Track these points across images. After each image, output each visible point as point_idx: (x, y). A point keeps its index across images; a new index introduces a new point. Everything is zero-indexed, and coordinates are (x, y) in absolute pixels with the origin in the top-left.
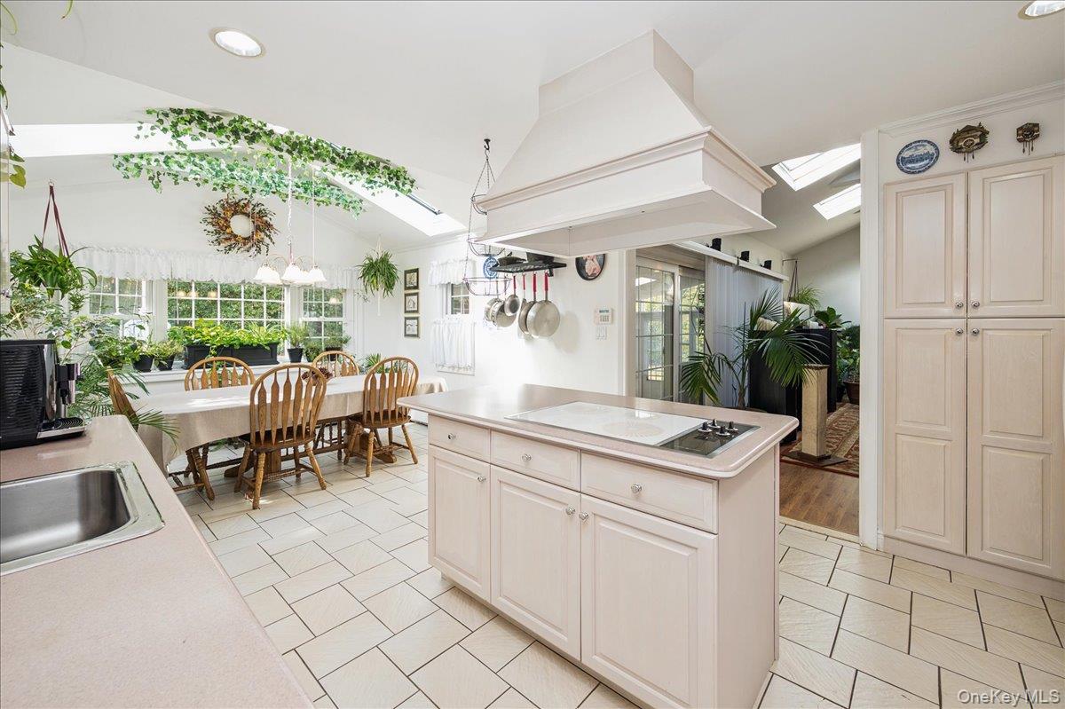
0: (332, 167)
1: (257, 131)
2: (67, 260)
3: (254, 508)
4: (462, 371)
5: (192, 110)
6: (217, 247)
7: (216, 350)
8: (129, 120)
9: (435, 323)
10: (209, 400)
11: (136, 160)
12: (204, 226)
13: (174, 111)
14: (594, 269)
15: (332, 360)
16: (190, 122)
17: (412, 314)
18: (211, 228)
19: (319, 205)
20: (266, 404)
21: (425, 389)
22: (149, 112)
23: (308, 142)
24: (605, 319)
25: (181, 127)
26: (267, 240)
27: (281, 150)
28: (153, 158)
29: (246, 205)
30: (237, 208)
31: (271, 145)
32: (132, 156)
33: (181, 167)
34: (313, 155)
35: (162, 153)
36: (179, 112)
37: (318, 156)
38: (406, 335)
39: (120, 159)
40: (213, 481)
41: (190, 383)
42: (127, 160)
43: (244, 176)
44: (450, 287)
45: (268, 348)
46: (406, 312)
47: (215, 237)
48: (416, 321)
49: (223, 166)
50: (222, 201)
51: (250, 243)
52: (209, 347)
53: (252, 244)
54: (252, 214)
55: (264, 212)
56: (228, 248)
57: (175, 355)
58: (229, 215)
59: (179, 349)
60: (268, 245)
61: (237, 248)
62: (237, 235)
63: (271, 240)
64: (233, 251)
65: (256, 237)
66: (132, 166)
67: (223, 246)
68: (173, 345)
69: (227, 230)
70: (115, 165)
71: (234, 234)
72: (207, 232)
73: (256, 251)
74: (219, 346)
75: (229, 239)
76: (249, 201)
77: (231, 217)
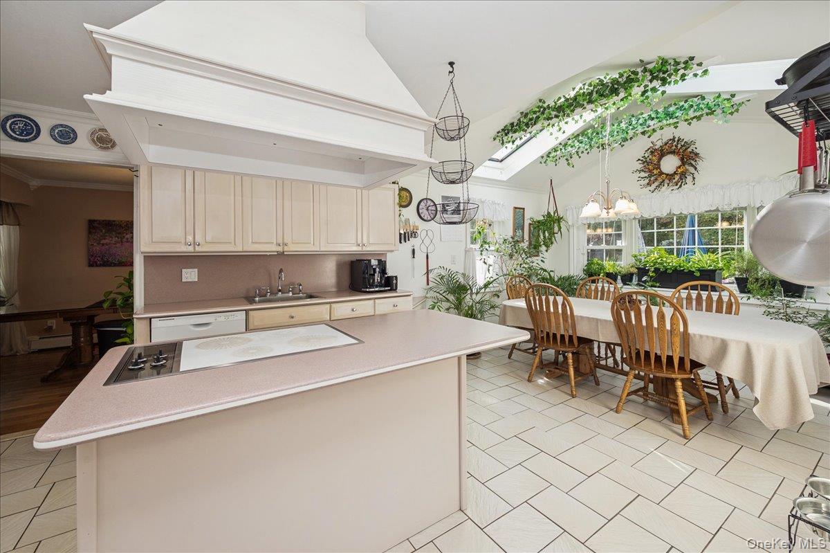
12: (637, 175)
18: (643, 175)
26: (691, 170)
30: (665, 150)
32: (550, 153)
35: (560, 144)
39: (545, 157)
42: (549, 157)
50: (649, 149)
51: (677, 178)
52: (649, 270)
53: (678, 178)
54: (676, 151)
55: (687, 145)
56: (658, 186)
57: (632, 275)
58: (655, 159)
59: (635, 270)
60: (693, 174)
61: (666, 185)
62: (663, 173)
63: (696, 169)
64: (664, 189)
65: (680, 171)
66: (551, 159)
67: (654, 186)
68: (632, 267)
69: (655, 172)
70: (543, 162)
71: (661, 173)
72: (640, 179)
73: (682, 182)
74: (656, 270)
75: (656, 179)
76: (673, 139)
77: (660, 159)
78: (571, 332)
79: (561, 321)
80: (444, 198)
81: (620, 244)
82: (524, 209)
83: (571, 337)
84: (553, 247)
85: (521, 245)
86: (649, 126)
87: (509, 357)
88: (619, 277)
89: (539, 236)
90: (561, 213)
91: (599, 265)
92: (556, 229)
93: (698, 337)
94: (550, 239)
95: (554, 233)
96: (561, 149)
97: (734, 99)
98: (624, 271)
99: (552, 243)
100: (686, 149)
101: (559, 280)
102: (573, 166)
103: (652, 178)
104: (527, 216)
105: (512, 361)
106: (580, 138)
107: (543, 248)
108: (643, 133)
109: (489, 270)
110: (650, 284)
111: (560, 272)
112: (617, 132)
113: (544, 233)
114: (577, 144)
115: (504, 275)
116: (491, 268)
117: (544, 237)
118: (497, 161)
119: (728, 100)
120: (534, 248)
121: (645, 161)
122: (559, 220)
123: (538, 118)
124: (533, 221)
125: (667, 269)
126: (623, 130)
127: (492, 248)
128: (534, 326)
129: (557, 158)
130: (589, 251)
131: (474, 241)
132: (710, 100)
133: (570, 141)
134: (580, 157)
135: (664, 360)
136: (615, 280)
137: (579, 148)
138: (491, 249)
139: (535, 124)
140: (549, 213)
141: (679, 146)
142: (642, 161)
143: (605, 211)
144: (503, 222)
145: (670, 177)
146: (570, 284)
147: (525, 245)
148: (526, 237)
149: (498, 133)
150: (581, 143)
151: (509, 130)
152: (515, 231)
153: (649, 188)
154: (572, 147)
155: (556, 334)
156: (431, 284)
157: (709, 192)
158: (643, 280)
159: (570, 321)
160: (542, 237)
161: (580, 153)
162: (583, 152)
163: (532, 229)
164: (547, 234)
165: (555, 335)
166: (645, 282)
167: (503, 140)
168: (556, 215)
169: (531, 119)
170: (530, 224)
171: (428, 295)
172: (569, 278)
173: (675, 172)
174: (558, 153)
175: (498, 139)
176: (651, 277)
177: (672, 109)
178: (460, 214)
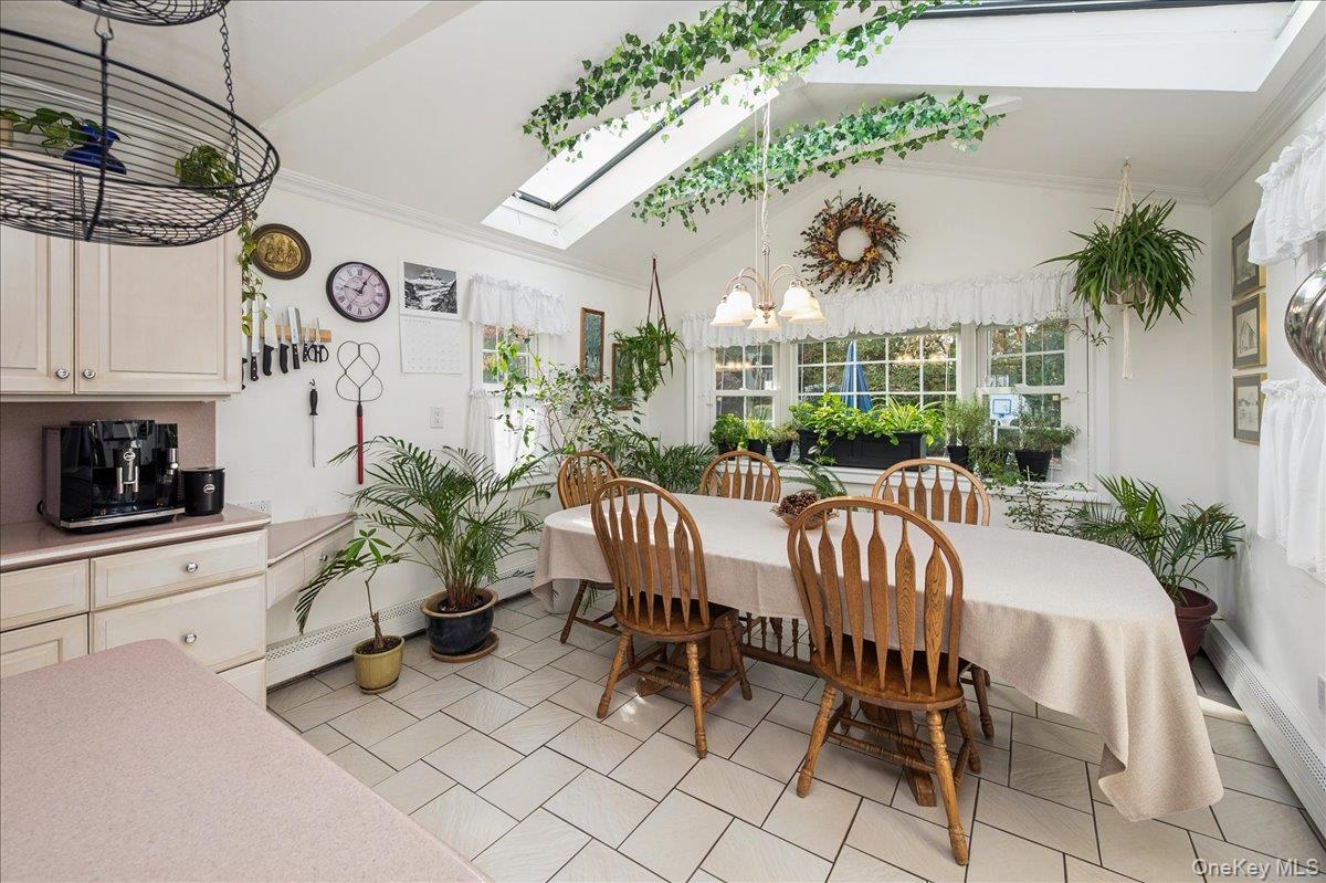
7: (826, 439)
11: (658, 200)
12: (802, 260)
18: (811, 260)
29: (855, 210)
32: (651, 196)
35: (672, 178)
38: (1236, 433)
39: (642, 205)
42: (649, 204)
45: (895, 442)
46: (1237, 362)
47: (816, 273)
48: (1254, 391)
50: (819, 215)
51: (865, 268)
52: (818, 434)
53: (868, 269)
54: (865, 220)
55: (881, 211)
56: (835, 283)
57: (790, 442)
58: (830, 234)
59: (793, 435)
60: (889, 263)
61: (847, 282)
62: (842, 260)
63: (894, 254)
64: (843, 287)
65: (869, 256)
66: (654, 209)
67: (828, 282)
68: (790, 428)
69: (830, 256)
70: (638, 215)
71: (839, 260)
72: (806, 268)
73: (872, 278)
74: (831, 434)
75: (832, 271)
76: (859, 200)
77: (837, 235)
78: (695, 595)
79: (674, 568)
80: (412, 269)
81: (770, 387)
82: (602, 314)
83: (695, 605)
84: (657, 391)
85: (596, 387)
86: (835, 152)
87: (563, 641)
88: (769, 447)
89: (631, 368)
90: (672, 326)
91: (736, 425)
92: (663, 356)
93: (983, 610)
94: (652, 375)
95: (659, 365)
96: (673, 190)
97: (985, 107)
98: (777, 437)
99: (655, 383)
100: (880, 218)
101: (668, 454)
102: (695, 229)
103: (826, 268)
104: (609, 329)
105: (570, 649)
106: (709, 169)
107: (639, 393)
108: (822, 168)
109: (526, 440)
110: (821, 459)
111: (669, 440)
112: (778, 160)
113: (641, 364)
114: (702, 179)
115: (555, 452)
116: (531, 435)
117: (642, 371)
118: (547, 206)
119: (975, 106)
120: (623, 395)
121: (814, 237)
122: (669, 338)
123: (624, 80)
124: (620, 340)
125: (846, 433)
126: (789, 156)
127: (533, 390)
128: (613, 579)
129: (665, 209)
130: (720, 399)
131: (490, 374)
132: (943, 104)
133: (691, 174)
134: (707, 211)
135: (907, 664)
136: (763, 453)
137: (707, 188)
138: (529, 393)
139: (617, 96)
140: (649, 325)
141: (869, 211)
142: (809, 235)
143: (761, 313)
144: (560, 337)
145: (855, 267)
146: (688, 463)
147: (603, 387)
148: (608, 370)
149: (535, 113)
150: (712, 178)
151: (561, 108)
152: (584, 357)
153: (820, 286)
154: (693, 186)
155: (661, 597)
156: (369, 481)
157: (914, 297)
158: (810, 452)
159: (693, 567)
160: (637, 372)
161: (707, 202)
162: (713, 201)
163: (618, 354)
164: (646, 366)
165: (658, 600)
166: (813, 456)
167: (546, 135)
168: (663, 328)
169: (608, 85)
170: (615, 345)
171: (359, 511)
172: (687, 450)
173: (862, 259)
174: (668, 197)
175: (535, 130)
176: (823, 447)
177: (877, 118)
178: (454, 311)
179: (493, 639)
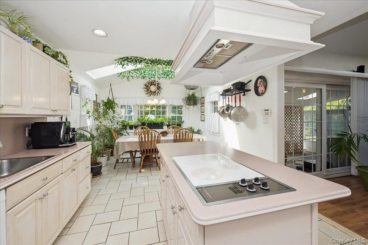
0: (164, 66)
1: (142, 59)
2: (114, 101)
3: (140, 172)
4: (216, 134)
5: (125, 57)
6: (147, 95)
7: (147, 124)
8: (112, 64)
9: (208, 116)
10: (132, 139)
11: (123, 74)
12: (144, 89)
13: (120, 59)
14: (263, 91)
15: (173, 129)
16: (125, 61)
17: (203, 112)
18: (145, 90)
19: (170, 79)
20: (143, 141)
21: (196, 140)
22: (115, 60)
23: (156, 60)
24: (267, 114)
25: (123, 63)
26: (159, 92)
27: (148, 64)
28: (126, 73)
29: (154, 82)
30: (152, 83)
31: (145, 62)
32: (122, 73)
33: (133, 74)
34: (158, 63)
35: (128, 71)
36: (122, 58)
37: (159, 63)
38: (201, 121)
39: (119, 74)
40: (138, 162)
41: (135, 134)
42: (121, 74)
43: (148, 73)
44: (213, 103)
45: (160, 124)
46: (201, 112)
47: (146, 92)
48: (203, 115)
49: (143, 72)
50: (148, 82)
54: (156, 85)
56: (150, 95)
59: (140, 124)
61: (152, 95)
62: (151, 91)
65: (156, 91)
66: (122, 76)
68: (138, 123)
69: (149, 90)
70: (118, 76)
75: (149, 93)
77: (150, 86)
81: (132, 114)
82: (97, 95)
87: (115, 168)
91: (127, 122)
98: (136, 124)
100: (158, 85)
106: (136, 72)
125: (151, 123)
129: (124, 76)
133: (132, 71)
140: (109, 99)
141: (156, 83)
142: (145, 85)
145: (153, 93)
162: (135, 77)
178: (78, 94)
179: (101, 173)
